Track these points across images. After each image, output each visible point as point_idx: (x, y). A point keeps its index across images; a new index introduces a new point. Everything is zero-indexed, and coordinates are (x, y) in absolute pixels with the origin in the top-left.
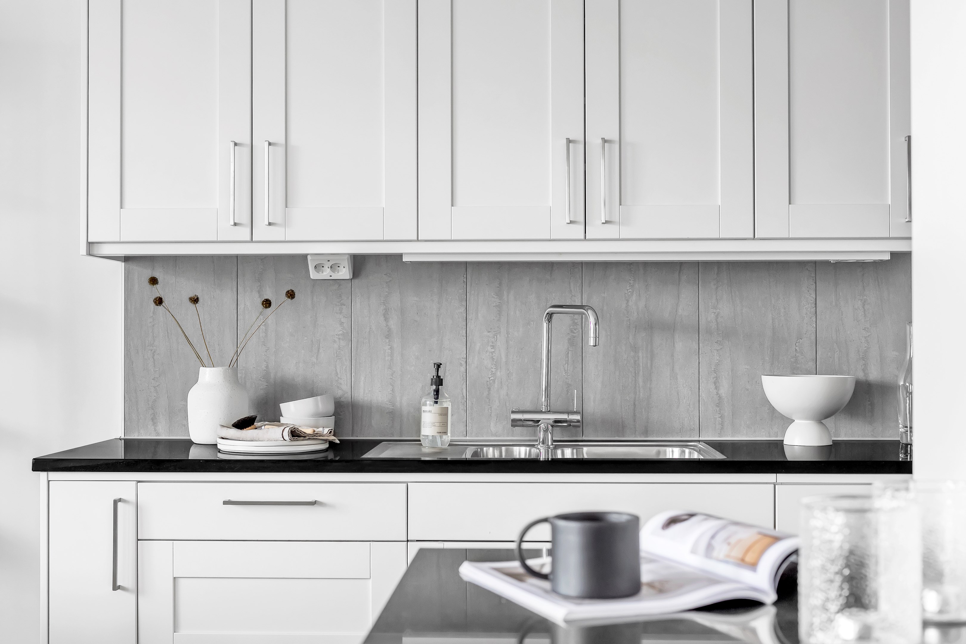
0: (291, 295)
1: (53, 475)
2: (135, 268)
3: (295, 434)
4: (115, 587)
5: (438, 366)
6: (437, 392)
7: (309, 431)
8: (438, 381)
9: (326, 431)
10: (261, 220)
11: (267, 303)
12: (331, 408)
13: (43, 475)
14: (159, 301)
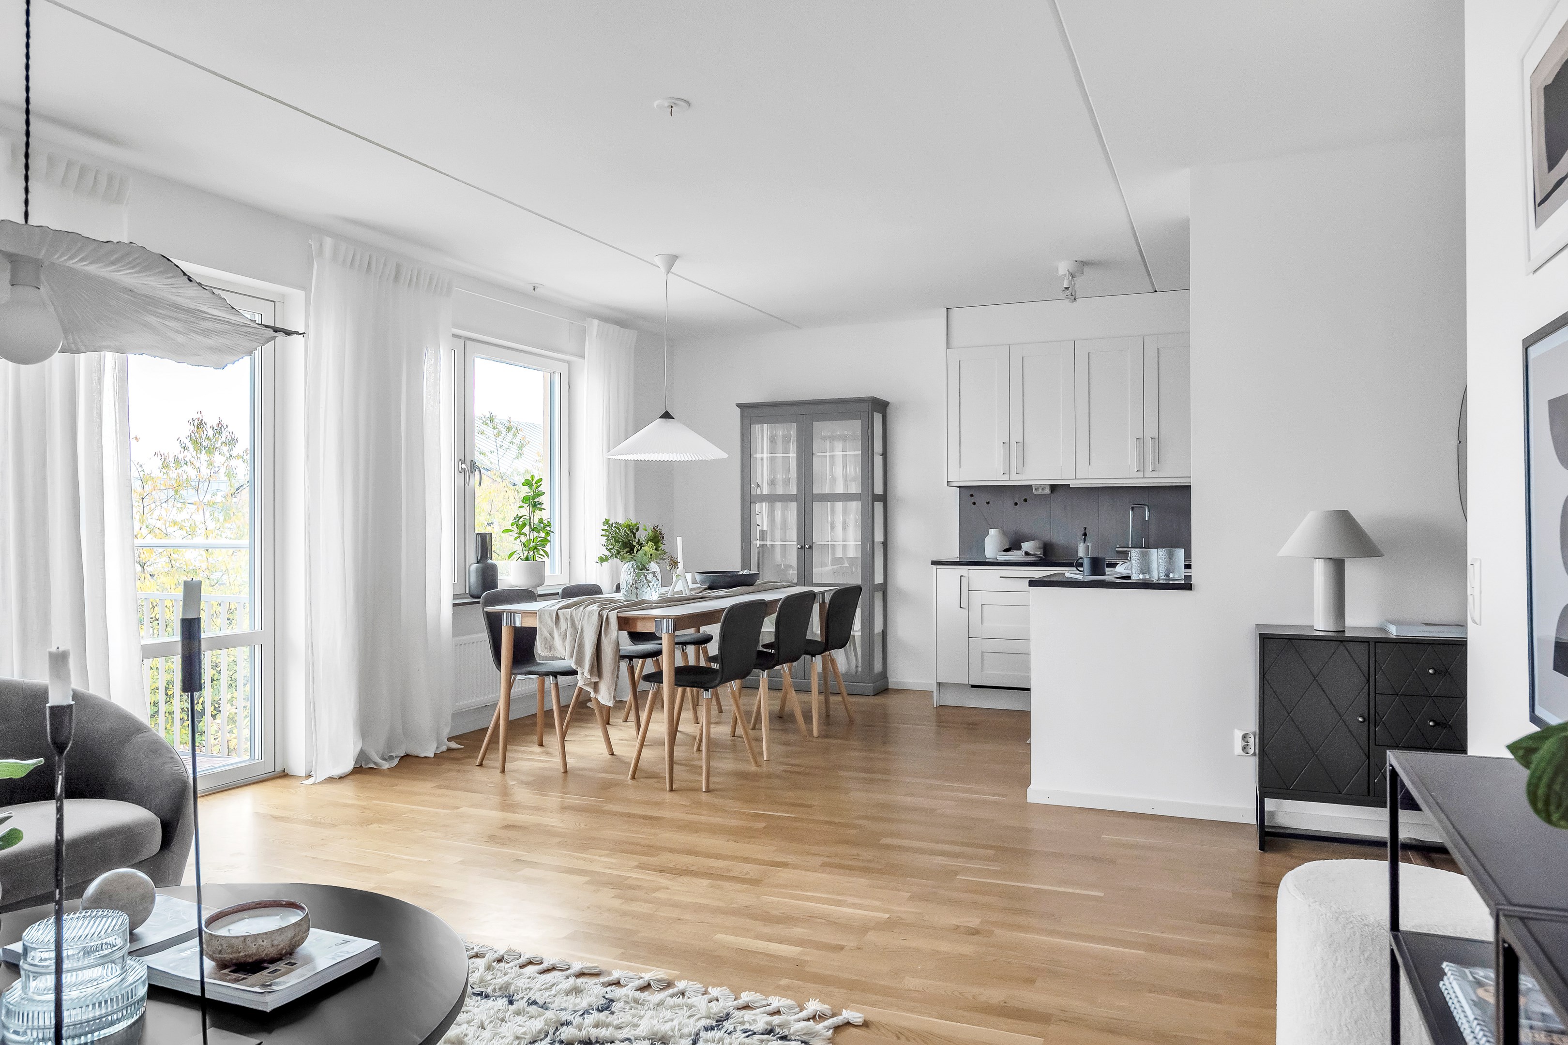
0: (1025, 500)
1: (938, 567)
2: (963, 489)
3: (1027, 554)
4: (961, 607)
5: (1085, 528)
6: (1085, 538)
7: (1032, 553)
8: (1085, 535)
9: (1039, 553)
10: (1014, 471)
11: (1016, 504)
12: (1041, 545)
13: (934, 567)
14: (974, 503)
